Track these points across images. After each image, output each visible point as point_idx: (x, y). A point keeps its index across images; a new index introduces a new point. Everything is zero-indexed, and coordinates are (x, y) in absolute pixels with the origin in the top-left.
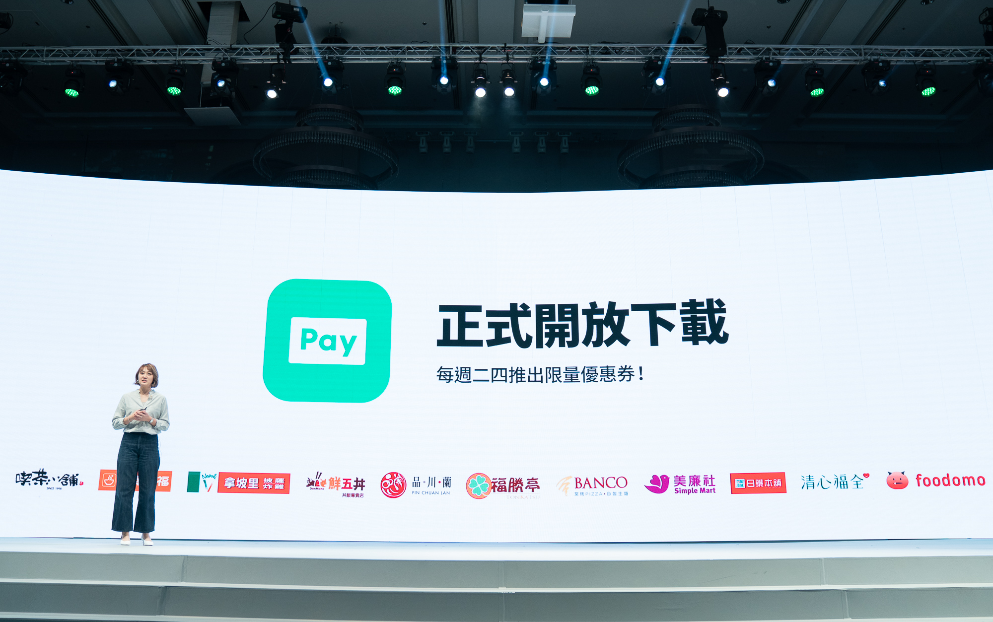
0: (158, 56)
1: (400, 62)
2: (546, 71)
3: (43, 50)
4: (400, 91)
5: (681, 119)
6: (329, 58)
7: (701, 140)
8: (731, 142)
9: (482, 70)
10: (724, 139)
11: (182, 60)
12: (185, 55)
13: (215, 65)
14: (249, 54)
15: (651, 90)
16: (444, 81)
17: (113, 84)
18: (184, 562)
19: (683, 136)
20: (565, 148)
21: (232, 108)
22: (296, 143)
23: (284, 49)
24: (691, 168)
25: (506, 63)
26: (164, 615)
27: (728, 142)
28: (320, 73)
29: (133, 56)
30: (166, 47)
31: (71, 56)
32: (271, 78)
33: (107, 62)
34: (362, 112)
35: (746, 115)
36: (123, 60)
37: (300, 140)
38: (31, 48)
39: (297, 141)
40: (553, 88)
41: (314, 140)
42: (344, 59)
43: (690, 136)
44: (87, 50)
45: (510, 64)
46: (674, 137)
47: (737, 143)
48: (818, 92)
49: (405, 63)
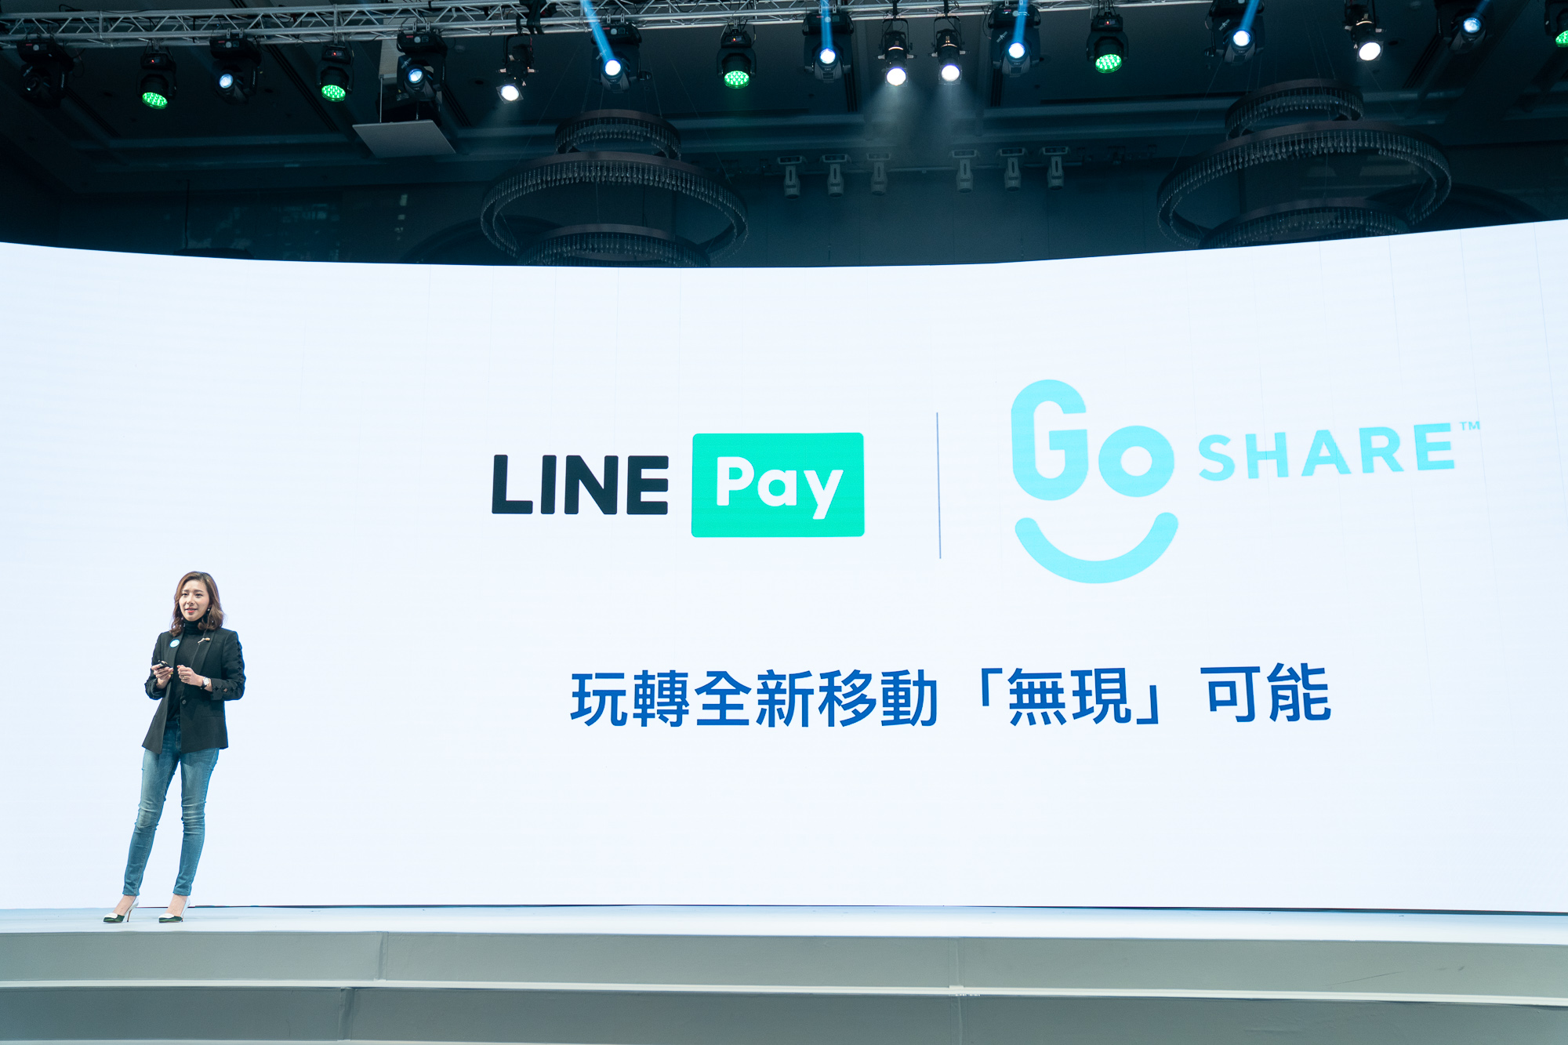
0: (301, 27)
1: (745, 25)
2: (1019, 30)
3: (98, 19)
4: (746, 81)
5: (1281, 111)
6: (613, 21)
7: (1323, 149)
8: (1383, 150)
9: (899, 33)
10: (1369, 145)
11: (345, 34)
12: (349, 24)
13: (403, 40)
14: (464, 19)
15: (1224, 55)
16: (828, 56)
17: (226, 82)
18: (382, 944)
19: (1287, 144)
20: (1056, 177)
21: (438, 123)
22: (558, 184)
23: (529, 7)
24: (1303, 204)
25: (943, 18)
26: (351, 1039)
27: (1378, 150)
28: (597, 51)
29: (257, 28)
30: (315, 10)
31: (149, 29)
32: (506, 63)
33: (214, 41)
34: (679, 124)
35: (1414, 95)
36: (241, 36)
37: (565, 179)
38: (76, 15)
39: (560, 180)
40: (1034, 62)
41: (590, 178)
42: (639, 22)
43: (1299, 143)
44: (175, 18)
45: (950, 19)
46: (1267, 146)
47: (1396, 150)
49: (754, 26)
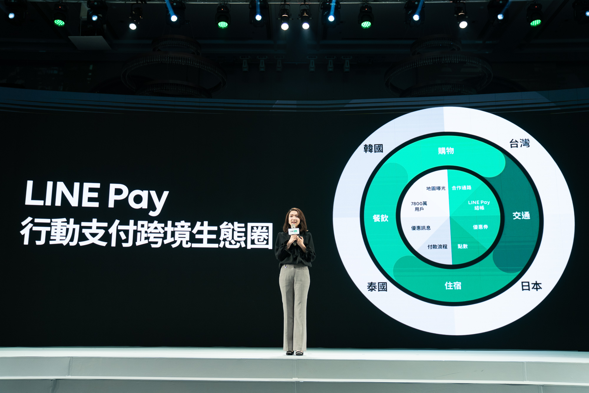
1: (226, 4)
2: (333, 10)
4: (226, 26)
5: (431, 46)
7: (446, 61)
8: (468, 62)
9: (287, 10)
10: (463, 60)
13: (90, 3)
15: (410, 23)
16: (258, 18)
17: (11, 16)
18: (70, 361)
19: (433, 58)
20: (347, 68)
21: (104, 37)
22: (152, 63)
24: (438, 81)
25: (304, 4)
27: (466, 62)
28: (168, 11)
32: (132, 15)
34: (201, 42)
35: (481, 42)
37: (155, 62)
40: (338, 23)
41: (165, 62)
42: (185, 1)
43: (437, 58)
45: (307, 5)
46: (425, 59)
47: (473, 63)
48: (536, 23)
49: (230, 4)
